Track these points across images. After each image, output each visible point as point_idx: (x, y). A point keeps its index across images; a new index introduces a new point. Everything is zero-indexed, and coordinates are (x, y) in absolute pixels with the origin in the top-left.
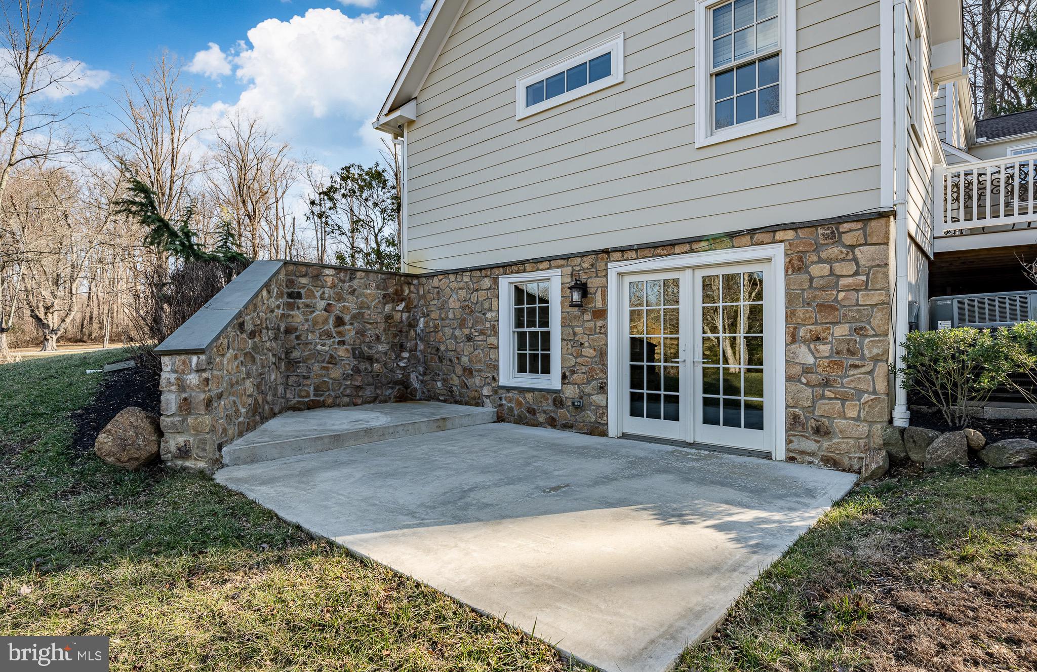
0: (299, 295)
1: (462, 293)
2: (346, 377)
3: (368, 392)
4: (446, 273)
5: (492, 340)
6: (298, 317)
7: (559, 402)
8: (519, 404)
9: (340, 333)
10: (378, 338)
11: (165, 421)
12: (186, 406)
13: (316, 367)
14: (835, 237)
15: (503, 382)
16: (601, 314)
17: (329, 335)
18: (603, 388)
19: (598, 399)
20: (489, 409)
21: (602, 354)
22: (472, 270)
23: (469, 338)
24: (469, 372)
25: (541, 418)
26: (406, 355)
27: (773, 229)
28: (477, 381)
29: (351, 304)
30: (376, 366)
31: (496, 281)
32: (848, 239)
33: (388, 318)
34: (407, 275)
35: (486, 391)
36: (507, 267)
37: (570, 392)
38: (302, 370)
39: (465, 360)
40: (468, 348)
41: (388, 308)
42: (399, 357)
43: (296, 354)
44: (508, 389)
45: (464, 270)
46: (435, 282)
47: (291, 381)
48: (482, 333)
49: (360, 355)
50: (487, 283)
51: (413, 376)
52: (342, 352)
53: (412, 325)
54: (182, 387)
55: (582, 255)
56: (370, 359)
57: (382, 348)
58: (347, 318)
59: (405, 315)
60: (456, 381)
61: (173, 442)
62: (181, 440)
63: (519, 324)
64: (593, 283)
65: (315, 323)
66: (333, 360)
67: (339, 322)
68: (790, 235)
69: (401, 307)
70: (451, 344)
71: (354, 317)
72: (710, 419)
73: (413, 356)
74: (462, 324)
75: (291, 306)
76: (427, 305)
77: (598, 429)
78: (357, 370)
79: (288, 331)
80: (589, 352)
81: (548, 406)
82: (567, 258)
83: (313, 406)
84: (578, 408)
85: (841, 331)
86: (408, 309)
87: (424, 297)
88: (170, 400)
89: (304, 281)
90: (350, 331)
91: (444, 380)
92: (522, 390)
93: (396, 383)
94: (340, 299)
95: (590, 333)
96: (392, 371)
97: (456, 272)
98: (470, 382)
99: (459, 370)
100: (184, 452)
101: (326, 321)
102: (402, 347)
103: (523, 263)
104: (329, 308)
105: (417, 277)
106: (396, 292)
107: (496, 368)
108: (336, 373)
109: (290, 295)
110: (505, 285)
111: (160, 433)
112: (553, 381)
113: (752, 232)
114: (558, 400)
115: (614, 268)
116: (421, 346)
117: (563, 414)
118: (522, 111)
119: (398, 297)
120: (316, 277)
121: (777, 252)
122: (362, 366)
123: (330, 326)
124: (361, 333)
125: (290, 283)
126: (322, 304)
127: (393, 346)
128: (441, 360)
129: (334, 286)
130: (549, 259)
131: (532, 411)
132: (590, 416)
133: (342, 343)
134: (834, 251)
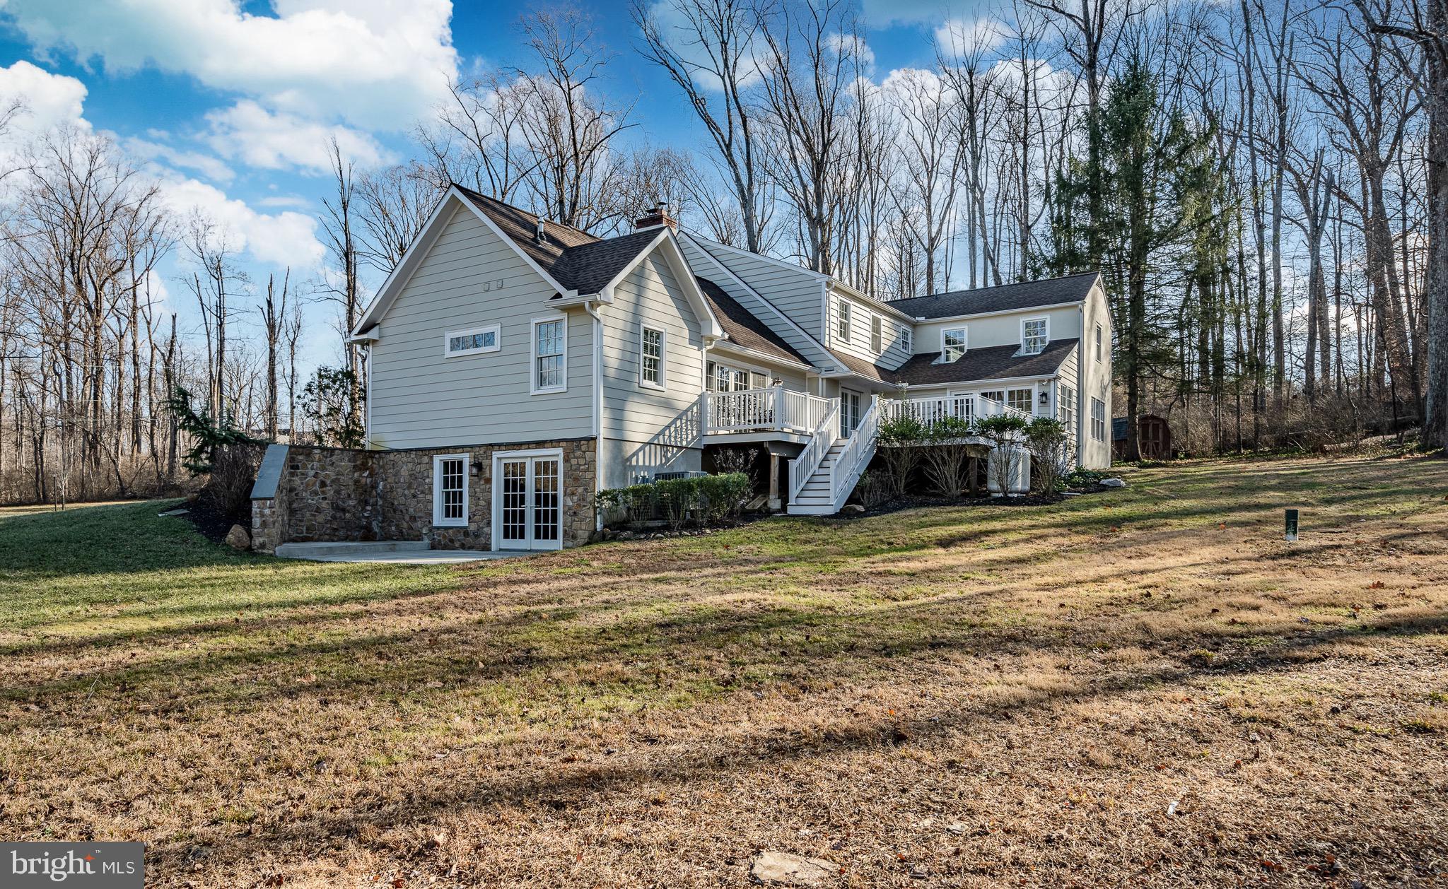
0: (297, 467)
1: (410, 465)
2: (327, 522)
3: (342, 533)
4: (398, 451)
5: (428, 497)
6: (297, 481)
7: (466, 534)
8: (444, 537)
9: (323, 492)
10: (349, 495)
11: (254, 531)
12: (264, 524)
13: (308, 514)
14: (579, 447)
15: (435, 524)
16: (489, 481)
17: (316, 493)
18: (489, 524)
19: (486, 530)
20: (426, 541)
21: (489, 504)
22: (417, 450)
23: (414, 496)
24: (413, 519)
25: (457, 544)
26: (369, 508)
27: (559, 441)
28: (419, 524)
29: (331, 473)
30: (348, 515)
31: (431, 458)
32: (583, 448)
33: (357, 482)
34: (370, 452)
35: (424, 531)
36: (439, 450)
37: (473, 527)
38: (299, 516)
39: (411, 510)
40: (413, 502)
41: (356, 475)
42: (364, 510)
43: (295, 505)
44: (438, 528)
45: (411, 450)
46: (392, 456)
47: (293, 522)
48: (422, 492)
49: (336, 508)
50: (426, 459)
51: (374, 523)
52: (324, 505)
53: (374, 486)
54: (262, 515)
55: (480, 446)
56: (344, 510)
57: (352, 503)
58: (328, 482)
59: (369, 480)
60: (405, 525)
61: (258, 541)
62: (261, 540)
63: (446, 486)
64: (485, 463)
65: (307, 485)
66: (318, 510)
67: (323, 484)
68: (564, 444)
69: (366, 474)
70: (402, 500)
71: (333, 481)
72: (537, 536)
73: (374, 509)
74: (410, 487)
75: (292, 474)
76: (385, 472)
77: (486, 548)
78: (334, 517)
79: (292, 490)
80: (482, 503)
81: (461, 537)
82: (472, 447)
83: (305, 540)
84: (477, 536)
85: (580, 490)
86: (371, 475)
87: (383, 467)
88: (257, 521)
89: (300, 458)
90: (330, 492)
91: (397, 526)
92: (446, 528)
93: (362, 527)
94: (323, 469)
95: (483, 491)
96: (359, 519)
97: (407, 451)
98: (414, 526)
99: (407, 518)
100: (263, 546)
101: (314, 484)
102: (366, 503)
103: (448, 448)
104: (316, 476)
105: (379, 452)
106: (363, 464)
107: (431, 515)
108: (320, 518)
109: (292, 467)
110: (438, 460)
111: (251, 537)
112: (464, 522)
113: (551, 441)
114: (465, 532)
115: (496, 454)
116: (380, 502)
117: (470, 540)
118: (448, 353)
119: (364, 467)
120: (308, 455)
121: (560, 451)
122: (338, 515)
123: (317, 487)
124: (338, 492)
125: (292, 459)
126: (313, 472)
127: (360, 502)
128: (395, 511)
129: (320, 461)
130: (463, 447)
131: (452, 541)
132: (483, 540)
133: (325, 499)
134: (578, 453)
